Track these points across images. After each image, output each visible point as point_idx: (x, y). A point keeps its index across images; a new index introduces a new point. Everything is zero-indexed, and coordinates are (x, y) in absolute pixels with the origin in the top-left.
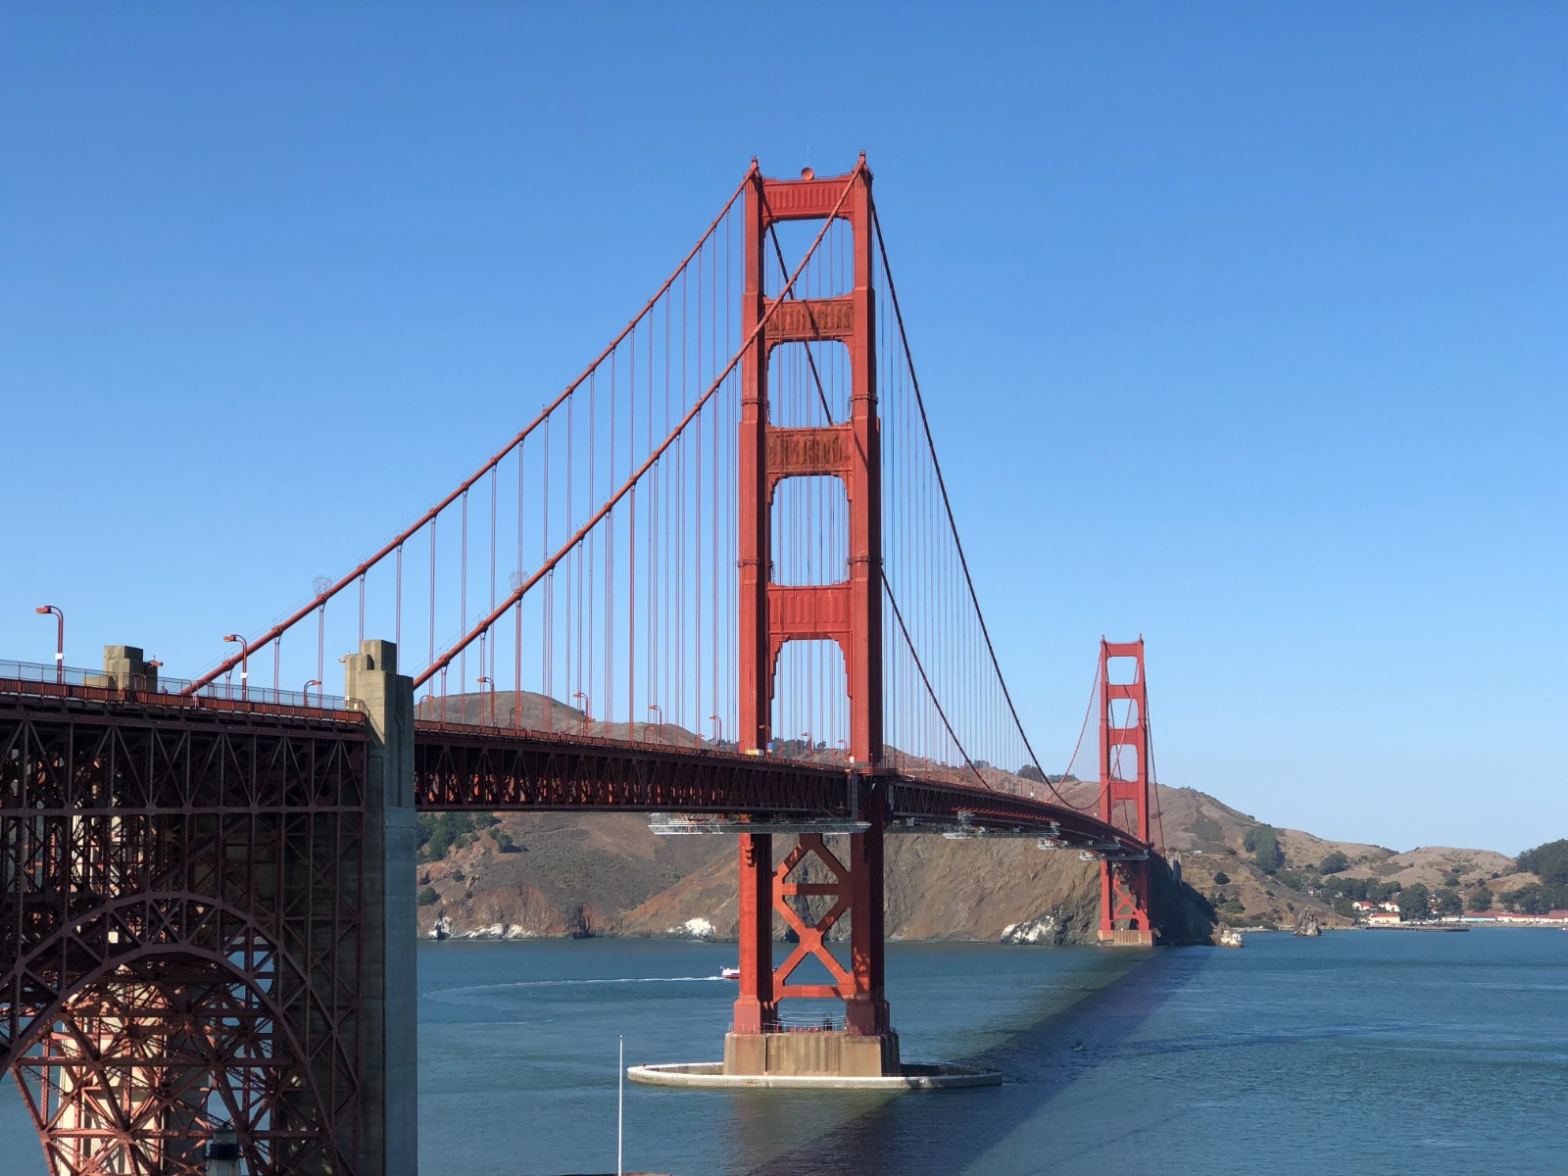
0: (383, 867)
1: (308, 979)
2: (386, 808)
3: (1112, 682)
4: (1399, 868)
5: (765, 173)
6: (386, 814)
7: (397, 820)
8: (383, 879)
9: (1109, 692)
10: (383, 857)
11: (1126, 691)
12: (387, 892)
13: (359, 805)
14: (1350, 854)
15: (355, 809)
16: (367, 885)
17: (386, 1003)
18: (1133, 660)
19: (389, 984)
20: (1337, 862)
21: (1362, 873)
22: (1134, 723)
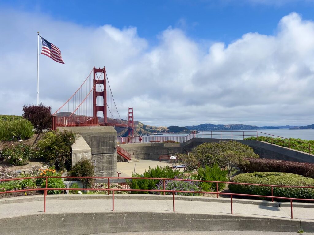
3: (130, 112)
4: (157, 129)
5: (95, 68)
9: (129, 113)
11: (131, 113)
14: (153, 127)
20: (151, 128)
21: (154, 129)
22: (132, 116)
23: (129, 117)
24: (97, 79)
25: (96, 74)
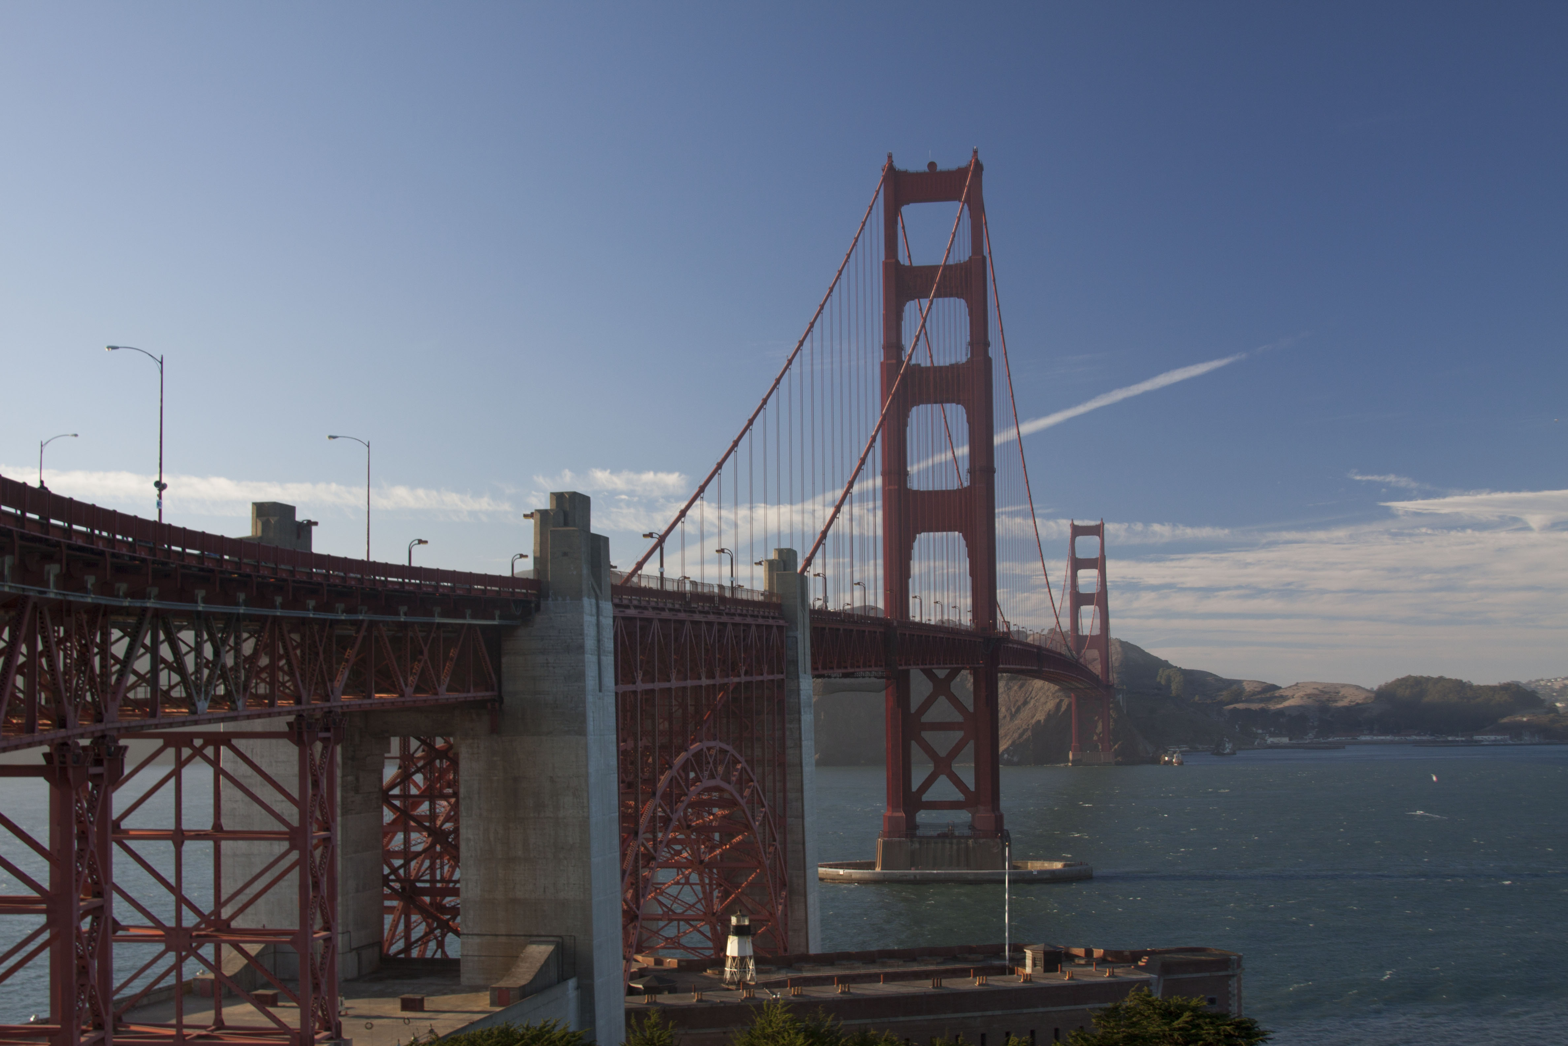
0: (799, 721)
1: (766, 803)
2: (801, 674)
6: (801, 680)
7: (807, 685)
8: (800, 729)
9: (1077, 564)
10: (799, 713)
11: (1089, 563)
12: (803, 738)
13: (782, 673)
15: (781, 676)
16: (788, 733)
17: (805, 821)
18: (1097, 539)
19: (806, 808)
22: (1096, 589)
23: (1078, 599)
24: (907, 263)
25: (899, 218)
